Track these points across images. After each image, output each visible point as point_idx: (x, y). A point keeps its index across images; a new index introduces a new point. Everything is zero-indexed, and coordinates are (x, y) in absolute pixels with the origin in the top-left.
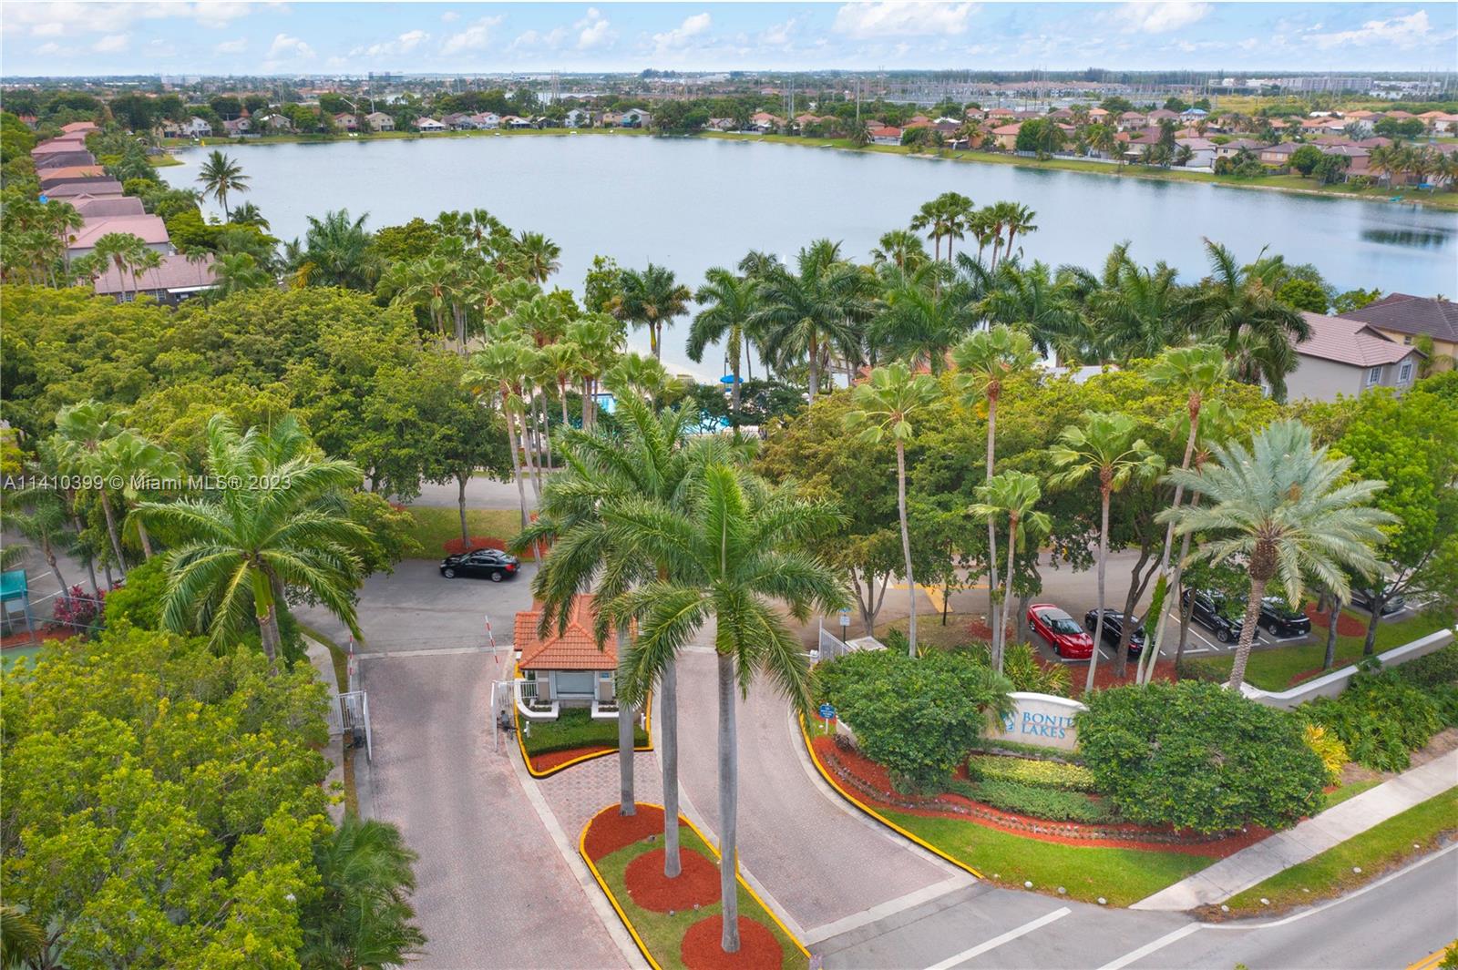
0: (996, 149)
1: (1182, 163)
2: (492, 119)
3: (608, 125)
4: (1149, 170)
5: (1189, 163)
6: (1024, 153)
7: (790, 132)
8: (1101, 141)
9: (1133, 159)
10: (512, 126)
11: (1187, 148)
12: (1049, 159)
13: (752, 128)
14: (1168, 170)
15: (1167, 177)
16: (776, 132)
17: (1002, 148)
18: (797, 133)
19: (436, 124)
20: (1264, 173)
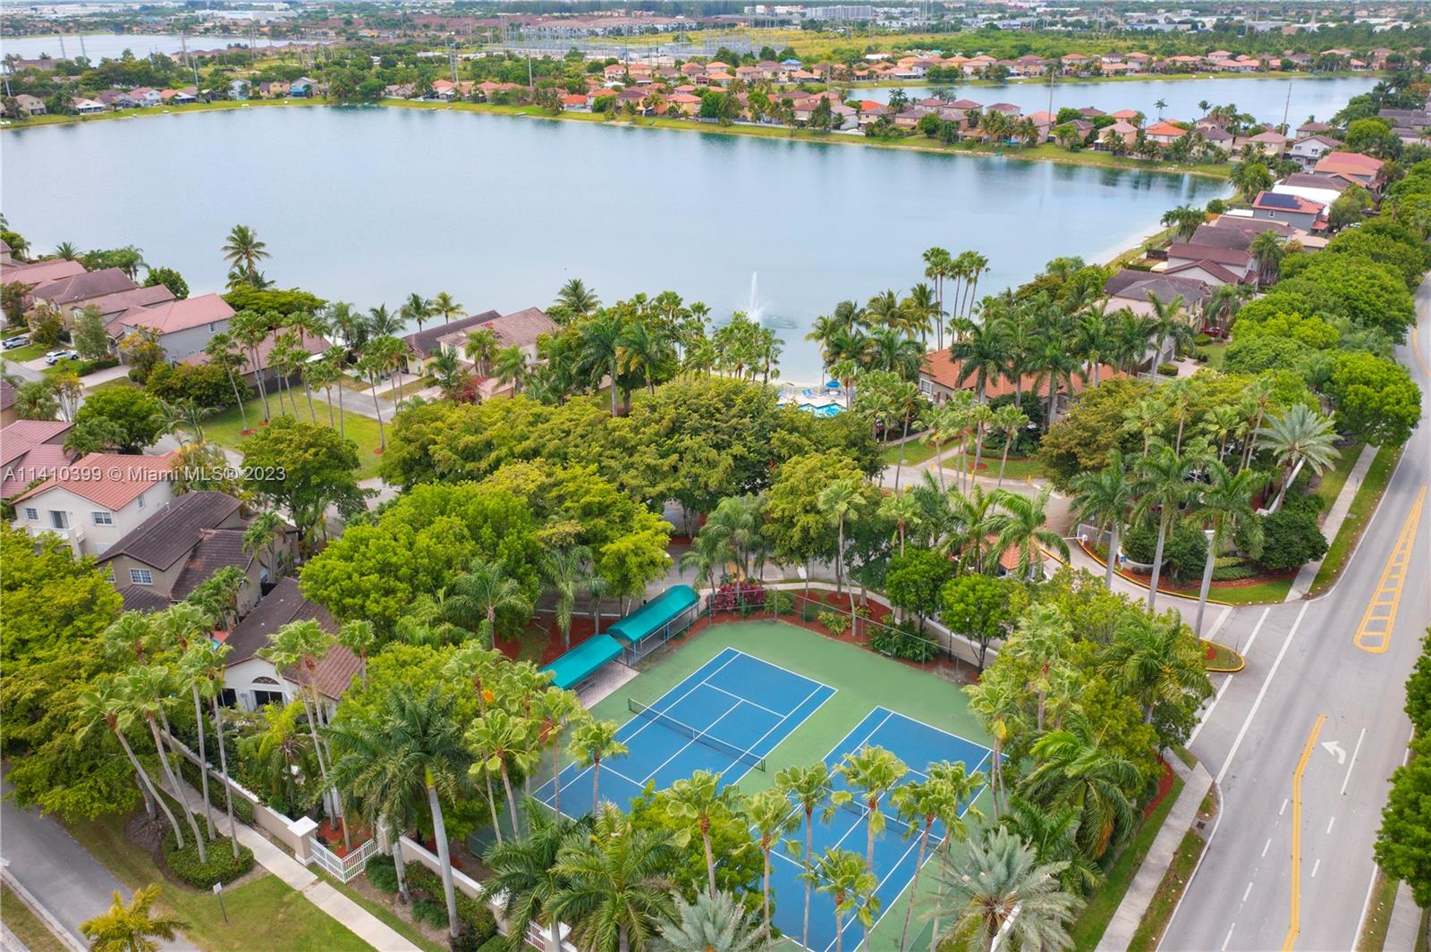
0: (681, 116)
1: (837, 127)
2: (152, 94)
3: (279, 96)
4: (815, 134)
5: (843, 127)
6: (707, 120)
7: (478, 99)
8: (772, 111)
9: (802, 124)
10: (177, 102)
11: (840, 115)
12: (731, 125)
13: (434, 95)
14: (829, 133)
15: (831, 140)
16: (460, 100)
17: (686, 114)
18: (484, 100)
19: (94, 104)
20: (901, 135)
